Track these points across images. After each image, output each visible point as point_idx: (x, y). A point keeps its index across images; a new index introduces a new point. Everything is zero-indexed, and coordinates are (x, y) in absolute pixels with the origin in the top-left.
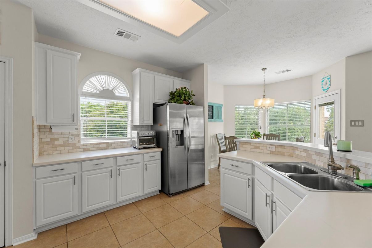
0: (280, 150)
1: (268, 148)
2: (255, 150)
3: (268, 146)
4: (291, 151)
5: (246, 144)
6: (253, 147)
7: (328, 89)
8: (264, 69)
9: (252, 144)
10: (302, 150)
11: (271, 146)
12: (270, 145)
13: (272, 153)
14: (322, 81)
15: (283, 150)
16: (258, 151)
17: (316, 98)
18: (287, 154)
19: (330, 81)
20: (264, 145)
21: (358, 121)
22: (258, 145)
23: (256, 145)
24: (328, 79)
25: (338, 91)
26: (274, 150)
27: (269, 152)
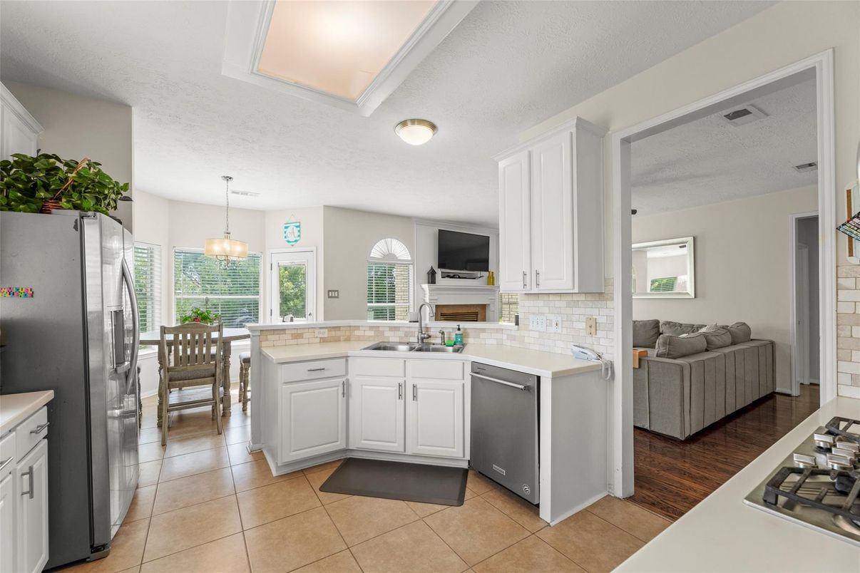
0: (333, 333)
1: (316, 335)
2: (295, 341)
3: (317, 331)
4: (348, 333)
5: (276, 332)
6: (290, 337)
7: (296, 241)
8: (229, 178)
9: (287, 332)
10: (368, 329)
11: (322, 330)
12: (321, 328)
13: (323, 340)
14: (286, 228)
15: (338, 333)
16: (300, 341)
17: (272, 251)
18: (342, 338)
19: (299, 231)
20: (310, 330)
21: (335, 291)
22: (299, 331)
23: (293, 332)
24: (297, 227)
25: (314, 249)
26: (326, 335)
27: (318, 340)
